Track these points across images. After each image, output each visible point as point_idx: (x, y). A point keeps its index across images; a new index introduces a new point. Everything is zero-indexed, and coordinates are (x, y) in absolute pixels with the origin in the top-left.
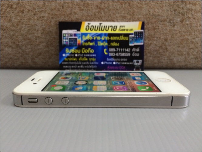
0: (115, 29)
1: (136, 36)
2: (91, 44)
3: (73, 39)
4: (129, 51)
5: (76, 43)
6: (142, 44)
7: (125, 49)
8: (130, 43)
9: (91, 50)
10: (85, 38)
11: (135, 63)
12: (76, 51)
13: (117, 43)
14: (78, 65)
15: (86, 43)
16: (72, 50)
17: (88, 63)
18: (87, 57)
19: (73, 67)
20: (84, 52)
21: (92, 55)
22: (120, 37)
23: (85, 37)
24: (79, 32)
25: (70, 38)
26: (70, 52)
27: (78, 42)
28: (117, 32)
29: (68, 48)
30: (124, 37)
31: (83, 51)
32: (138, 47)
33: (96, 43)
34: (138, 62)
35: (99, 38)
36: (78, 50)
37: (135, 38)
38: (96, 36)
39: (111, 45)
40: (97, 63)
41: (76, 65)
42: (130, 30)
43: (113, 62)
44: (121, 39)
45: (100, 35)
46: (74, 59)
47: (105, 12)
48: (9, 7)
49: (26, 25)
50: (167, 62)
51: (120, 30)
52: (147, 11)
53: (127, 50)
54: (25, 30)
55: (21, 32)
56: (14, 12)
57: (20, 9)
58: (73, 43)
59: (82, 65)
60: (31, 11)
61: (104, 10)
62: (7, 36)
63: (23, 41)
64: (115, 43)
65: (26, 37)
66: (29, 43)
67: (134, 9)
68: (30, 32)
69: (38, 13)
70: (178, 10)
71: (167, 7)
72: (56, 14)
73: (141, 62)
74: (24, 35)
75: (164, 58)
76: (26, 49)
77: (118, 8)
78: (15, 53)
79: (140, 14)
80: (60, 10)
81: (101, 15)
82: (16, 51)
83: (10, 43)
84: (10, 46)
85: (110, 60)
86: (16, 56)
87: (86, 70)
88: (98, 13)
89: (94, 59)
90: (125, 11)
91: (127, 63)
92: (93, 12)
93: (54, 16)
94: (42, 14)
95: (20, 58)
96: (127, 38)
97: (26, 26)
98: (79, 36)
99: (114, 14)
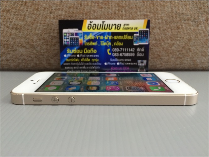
0: (119, 28)
1: (141, 35)
2: (94, 44)
3: (74, 38)
4: (133, 51)
5: (77, 43)
6: (147, 43)
7: (129, 49)
8: (134, 42)
9: (93, 50)
10: (87, 38)
11: (139, 63)
12: (78, 51)
13: (121, 43)
14: (80, 66)
15: (89, 43)
16: (74, 51)
17: (90, 64)
18: (89, 58)
19: (75, 68)
20: (86, 53)
21: (94, 56)
22: (124, 35)
23: (87, 36)
24: (80, 32)
25: (71, 38)
26: (72, 53)
27: (79, 42)
28: (121, 30)
29: (69, 48)
30: (128, 36)
31: (85, 51)
32: (143, 47)
33: (99, 43)
34: (142, 63)
35: (101, 37)
36: (80, 50)
37: (140, 37)
38: (99, 35)
39: (115, 45)
40: (100, 64)
41: (78, 66)
42: (135, 29)
43: (116, 62)
44: (126, 39)
45: (103, 34)
46: (76, 60)
47: (126, 11)
48: (23, 5)
49: (42, 23)
50: (190, 63)
51: (124, 28)
52: (171, 9)
53: (132, 50)
54: (40, 29)
55: (36, 31)
56: (28, 9)
57: (35, 7)
58: (74, 43)
59: (84, 66)
60: (47, 9)
61: (125, 8)
62: (21, 36)
63: (37, 41)
64: (119, 42)
65: (41, 36)
66: (44, 43)
67: (157, 7)
68: (46, 31)
69: (55, 11)
70: (202, 8)
71: (191, 5)
72: (74, 13)
73: (146, 63)
74: (39, 35)
75: (187, 59)
76: (41, 50)
77: (140, 6)
78: (29, 54)
79: (163, 13)
80: (78, 8)
81: (122, 14)
82: (30, 51)
83: (24, 43)
84: (24, 47)
85: (114, 60)
86: (30, 57)
87: (89, 71)
88: (119, 11)
89: (97, 60)
90: (147, 9)
91: (131, 64)
92: (114, 10)
93: (72, 15)
94: (58, 12)
95: (34, 59)
96: (131, 38)
97: (42, 25)
98: (80, 35)
99: (135, 12)
